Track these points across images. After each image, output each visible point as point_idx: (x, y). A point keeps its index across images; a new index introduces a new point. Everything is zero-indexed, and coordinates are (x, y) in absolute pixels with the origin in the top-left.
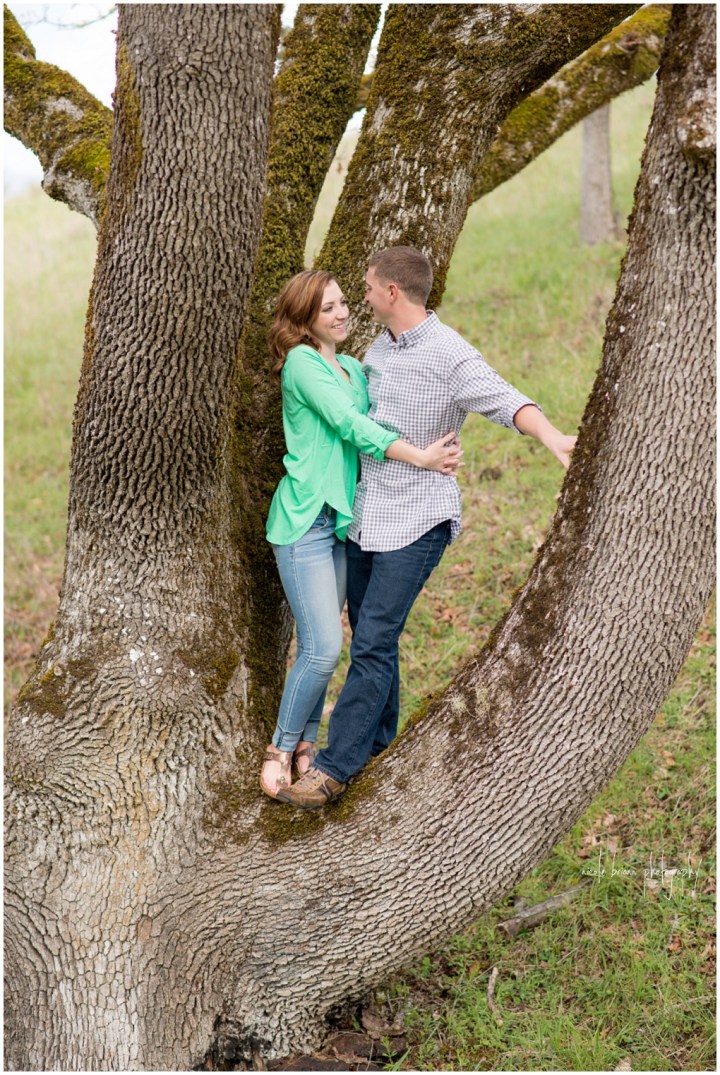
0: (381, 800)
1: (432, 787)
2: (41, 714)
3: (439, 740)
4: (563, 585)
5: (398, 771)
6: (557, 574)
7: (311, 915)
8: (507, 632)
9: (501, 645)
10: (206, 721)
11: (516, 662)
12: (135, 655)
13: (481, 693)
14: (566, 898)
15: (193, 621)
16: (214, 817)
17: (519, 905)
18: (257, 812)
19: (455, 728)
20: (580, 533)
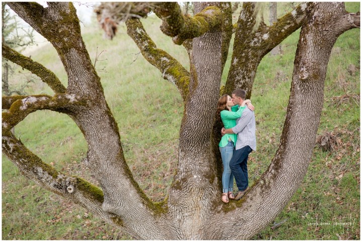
0: (248, 202)
1: (258, 199)
2: (177, 190)
3: (259, 190)
4: (282, 158)
5: (250, 197)
6: (281, 156)
7: (234, 227)
8: (271, 167)
9: (270, 170)
10: (210, 189)
11: (273, 173)
12: (195, 177)
13: (267, 180)
14: (285, 221)
15: (206, 169)
16: (213, 208)
17: (274, 223)
18: (221, 207)
19: (262, 187)
20: (285, 148)
